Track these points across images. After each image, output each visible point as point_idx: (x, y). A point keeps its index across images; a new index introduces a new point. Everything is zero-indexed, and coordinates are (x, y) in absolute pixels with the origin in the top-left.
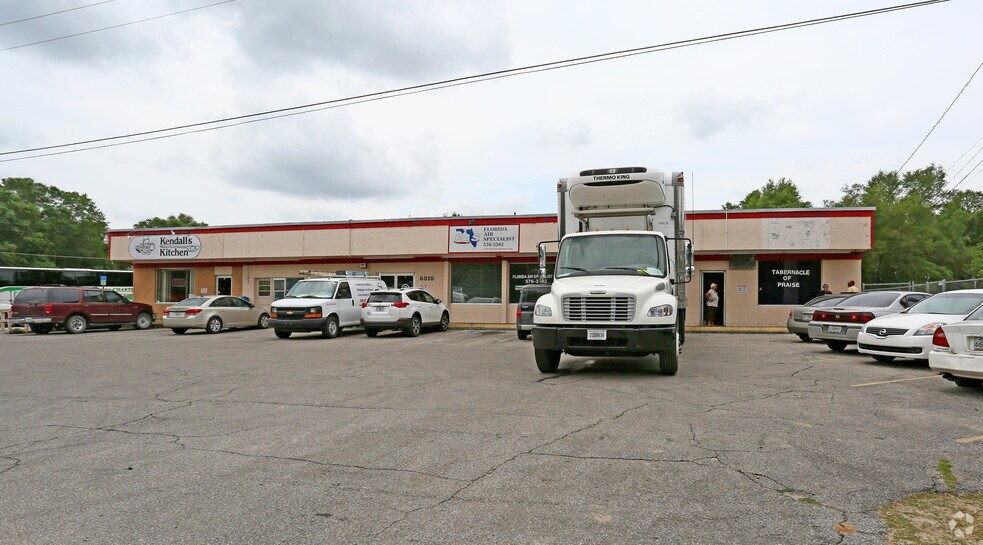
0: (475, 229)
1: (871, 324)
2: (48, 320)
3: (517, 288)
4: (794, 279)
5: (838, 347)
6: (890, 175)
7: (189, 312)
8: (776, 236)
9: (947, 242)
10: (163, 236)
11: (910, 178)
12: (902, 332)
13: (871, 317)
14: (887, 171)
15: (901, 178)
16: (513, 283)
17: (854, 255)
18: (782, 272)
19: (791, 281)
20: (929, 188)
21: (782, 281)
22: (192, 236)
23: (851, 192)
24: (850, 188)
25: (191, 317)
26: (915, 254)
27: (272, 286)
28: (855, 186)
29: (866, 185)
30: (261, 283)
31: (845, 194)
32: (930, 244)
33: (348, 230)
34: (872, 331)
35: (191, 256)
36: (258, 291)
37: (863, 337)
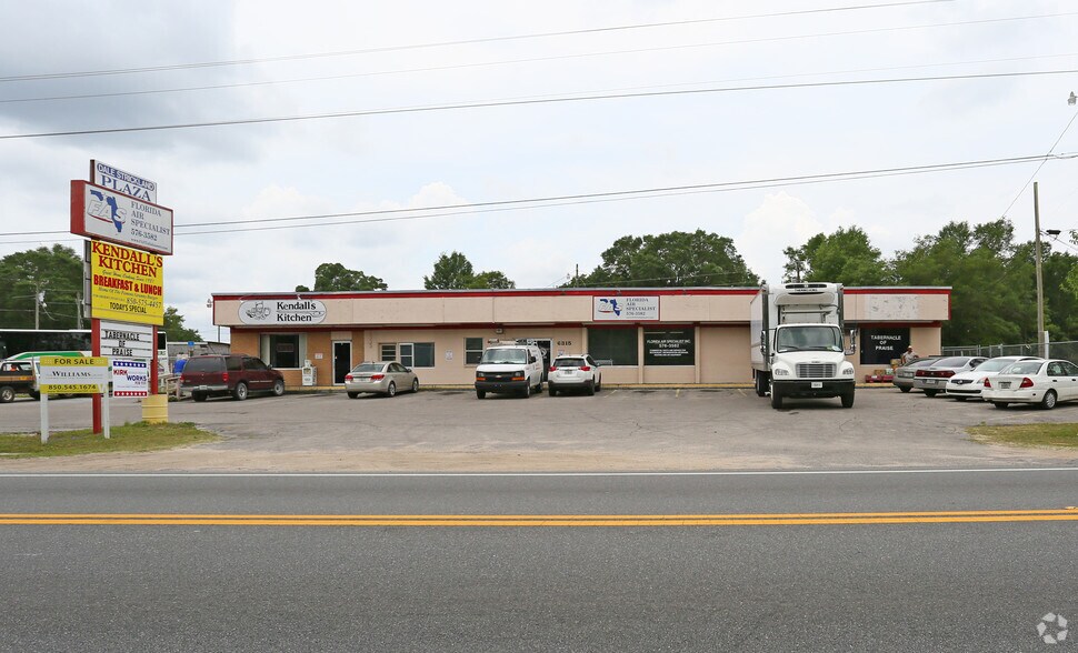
0: (618, 299)
1: (953, 378)
2: (225, 387)
3: (652, 351)
4: (889, 343)
5: (931, 393)
6: (961, 225)
7: (374, 378)
8: (876, 309)
9: (1014, 296)
10: (280, 301)
11: (980, 230)
12: (971, 382)
13: (953, 374)
14: (957, 222)
15: (972, 229)
16: (647, 347)
17: (935, 324)
18: (879, 337)
19: (886, 345)
20: (998, 241)
21: (879, 345)
22: (315, 302)
23: (922, 243)
24: (922, 239)
25: (377, 382)
26: (986, 309)
27: (398, 351)
28: (927, 237)
29: (937, 234)
30: (384, 348)
31: (916, 245)
32: (998, 299)
33: (491, 298)
34: (954, 381)
35: (315, 321)
36: (381, 356)
37: (949, 385)
